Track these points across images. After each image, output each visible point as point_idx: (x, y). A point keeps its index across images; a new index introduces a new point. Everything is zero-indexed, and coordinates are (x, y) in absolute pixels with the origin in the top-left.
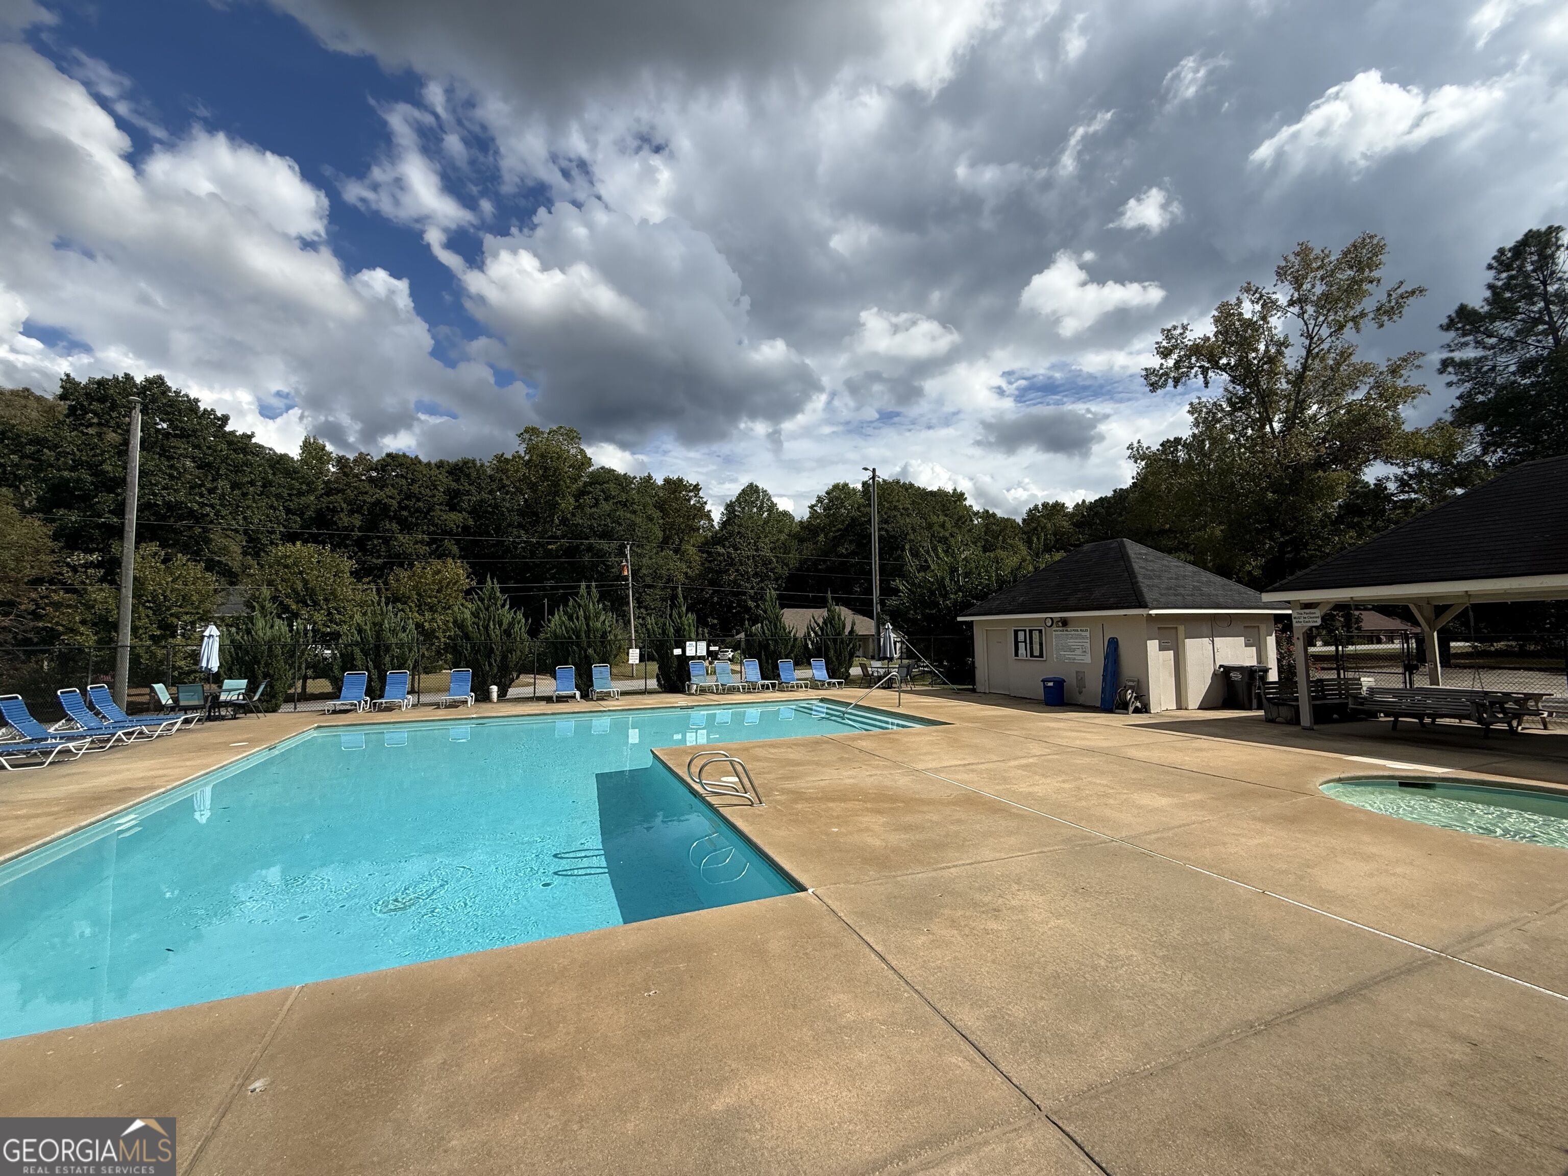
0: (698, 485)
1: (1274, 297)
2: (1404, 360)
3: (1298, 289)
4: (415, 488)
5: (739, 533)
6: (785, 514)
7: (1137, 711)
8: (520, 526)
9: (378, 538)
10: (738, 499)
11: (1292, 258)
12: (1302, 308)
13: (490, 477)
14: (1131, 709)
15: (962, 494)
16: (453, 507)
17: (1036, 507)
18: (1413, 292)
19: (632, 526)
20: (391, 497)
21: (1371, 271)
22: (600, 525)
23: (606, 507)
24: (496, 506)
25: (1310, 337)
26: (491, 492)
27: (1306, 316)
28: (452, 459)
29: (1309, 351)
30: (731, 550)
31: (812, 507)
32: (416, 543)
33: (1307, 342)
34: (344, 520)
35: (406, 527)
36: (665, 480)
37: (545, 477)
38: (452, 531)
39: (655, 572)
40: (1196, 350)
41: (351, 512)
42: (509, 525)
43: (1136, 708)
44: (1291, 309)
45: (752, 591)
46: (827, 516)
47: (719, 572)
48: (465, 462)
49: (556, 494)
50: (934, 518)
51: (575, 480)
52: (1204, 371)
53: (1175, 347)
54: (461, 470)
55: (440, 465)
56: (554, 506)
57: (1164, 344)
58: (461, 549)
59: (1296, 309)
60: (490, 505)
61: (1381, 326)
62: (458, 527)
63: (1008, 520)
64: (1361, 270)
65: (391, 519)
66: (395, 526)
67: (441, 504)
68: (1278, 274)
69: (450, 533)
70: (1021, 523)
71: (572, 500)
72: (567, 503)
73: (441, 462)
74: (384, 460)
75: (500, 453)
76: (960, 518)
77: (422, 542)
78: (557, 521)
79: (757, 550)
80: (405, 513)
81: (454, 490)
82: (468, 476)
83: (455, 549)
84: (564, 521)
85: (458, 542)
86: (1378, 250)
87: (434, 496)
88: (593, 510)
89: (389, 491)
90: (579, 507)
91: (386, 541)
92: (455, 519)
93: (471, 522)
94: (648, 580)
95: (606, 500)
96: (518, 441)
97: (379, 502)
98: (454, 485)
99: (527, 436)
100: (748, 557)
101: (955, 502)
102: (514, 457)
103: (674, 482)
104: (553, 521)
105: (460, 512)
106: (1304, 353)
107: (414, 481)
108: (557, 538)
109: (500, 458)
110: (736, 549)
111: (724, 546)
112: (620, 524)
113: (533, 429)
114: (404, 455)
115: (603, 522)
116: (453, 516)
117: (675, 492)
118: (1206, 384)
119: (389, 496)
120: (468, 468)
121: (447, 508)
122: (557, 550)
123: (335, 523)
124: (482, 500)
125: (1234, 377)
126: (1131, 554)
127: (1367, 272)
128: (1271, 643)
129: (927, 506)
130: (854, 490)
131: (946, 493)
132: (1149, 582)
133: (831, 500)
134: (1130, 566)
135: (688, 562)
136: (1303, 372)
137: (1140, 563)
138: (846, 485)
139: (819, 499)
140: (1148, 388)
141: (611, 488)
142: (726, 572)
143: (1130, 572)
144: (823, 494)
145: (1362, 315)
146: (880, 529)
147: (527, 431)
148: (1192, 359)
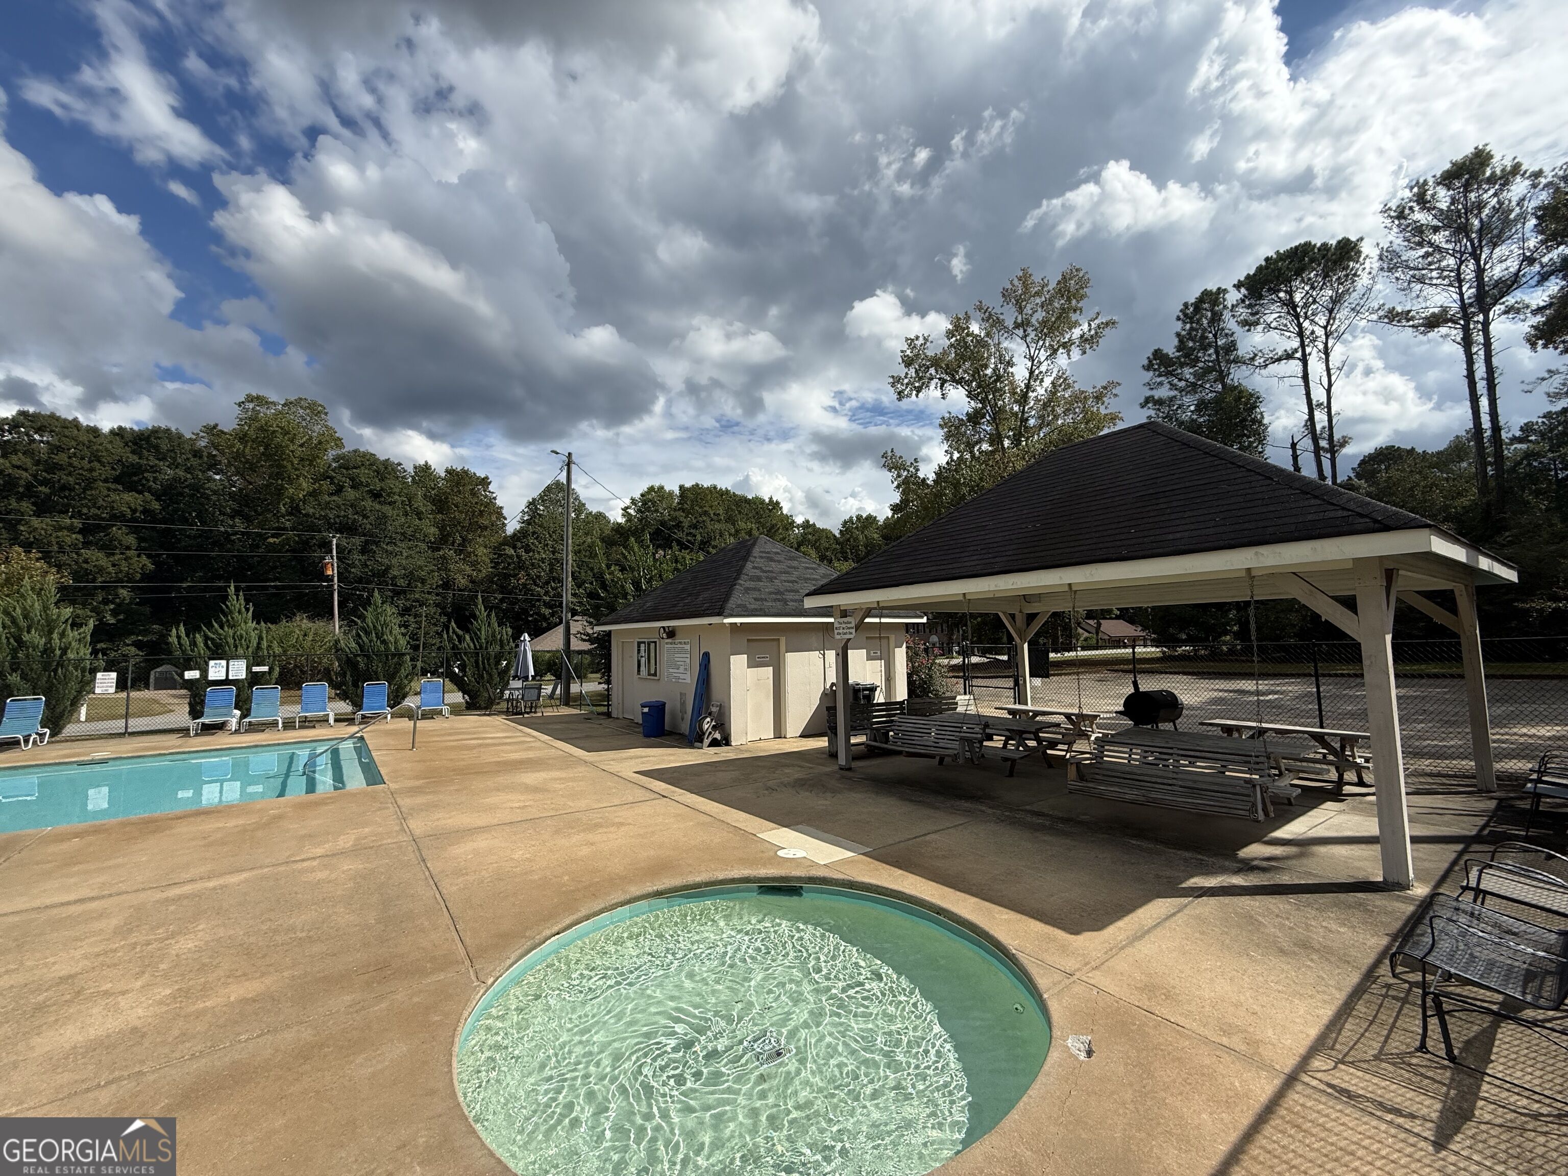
0: (487, 478)
1: (1001, 317)
2: (1105, 388)
3: (1021, 310)
5: (534, 533)
6: (600, 516)
7: (715, 743)
10: (541, 497)
11: (1016, 282)
12: (1025, 331)
13: (194, 453)
14: (707, 742)
15: (778, 503)
16: (127, 486)
17: (851, 518)
18: (1107, 324)
19: (382, 519)
20: (21, 468)
21: (1078, 302)
22: (338, 517)
23: (351, 495)
24: (198, 488)
25: (1032, 359)
26: (189, 470)
27: (1029, 339)
29: (1031, 372)
30: (522, 552)
31: (625, 509)
32: (59, 528)
33: (1029, 364)
35: (44, 508)
36: (447, 471)
37: (267, 455)
38: (124, 516)
39: (411, 573)
40: (936, 362)
43: (715, 740)
44: (1017, 331)
45: (547, 598)
46: (640, 520)
47: (507, 577)
49: (280, 476)
50: (742, 525)
52: (943, 382)
53: (917, 355)
54: (147, 439)
55: (117, 432)
56: (278, 492)
57: (908, 352)
58: (140, 540)
59: (1020, 332)
60: (187, 487)
61: (1084, 353)
62: (134, 511)
63: (823, 530)
64: (1069, 300)
67: (106, 481)
68: (1004, 295)
69: (121, 517)
70: (838, 535)
71: (305, 485)
72: (298, 489)
73: (118, 429)
75: (212, 424)
76: (773, 526)
77: (70, 529)
78: (283, 509)
79: (553, 553)
80: (44, 490)
81: (132, 465)
82: (157, 447)
83: (131, 540)
84: (295, 510)
85: (134, 530)
86: (1083, 283)
87: (96, 470)
88: (335, 498)
89: (19, 459)
90: (314, 494)
91: (11, 526)
92: (128, 500)
93: (156, 506)
94: (402, 582)
95: (352, 487)
96: (236, 411)
98: (134, 459)
99: (247, 405)
100: (542, 560)
101: (770, 511)
103: (457, 474)
104: (277, 509)
105: (140, 492)
106: (1027, 375)
108: (285, 529)
109: (211, 430)
110: (527, 552)
111: (514, 547)
112: (365, 517)
113: (258, 398)
114: (52, 416)
115: (343, 513)
116: (130, 497)
117: (458, 484)
118: (944, 396)
120: (160, 438)
121: (120, 487)
122: (282, 544)
124: (176, 479)
125: (970, 392)
126: (756, 551)
127: (1074, 302)
128: (900, 655)
129: (740, 512)
130: (671, 494)
131: (762, 502)
132: (751, 584)
133: (645, 503)
134: (743, 566)
135: (474, 564)
136: (1027, 392)
137: (760, 562)
138: (661, 488)
139: (633, 501)
140: (896, 396)
141: (364, 475)
142: (515, 576)
143: (739, 572)
144: (637, 496)
145: (1071, 342)
146: (687, 534)
147: (250, 399)
148: (932, 371)
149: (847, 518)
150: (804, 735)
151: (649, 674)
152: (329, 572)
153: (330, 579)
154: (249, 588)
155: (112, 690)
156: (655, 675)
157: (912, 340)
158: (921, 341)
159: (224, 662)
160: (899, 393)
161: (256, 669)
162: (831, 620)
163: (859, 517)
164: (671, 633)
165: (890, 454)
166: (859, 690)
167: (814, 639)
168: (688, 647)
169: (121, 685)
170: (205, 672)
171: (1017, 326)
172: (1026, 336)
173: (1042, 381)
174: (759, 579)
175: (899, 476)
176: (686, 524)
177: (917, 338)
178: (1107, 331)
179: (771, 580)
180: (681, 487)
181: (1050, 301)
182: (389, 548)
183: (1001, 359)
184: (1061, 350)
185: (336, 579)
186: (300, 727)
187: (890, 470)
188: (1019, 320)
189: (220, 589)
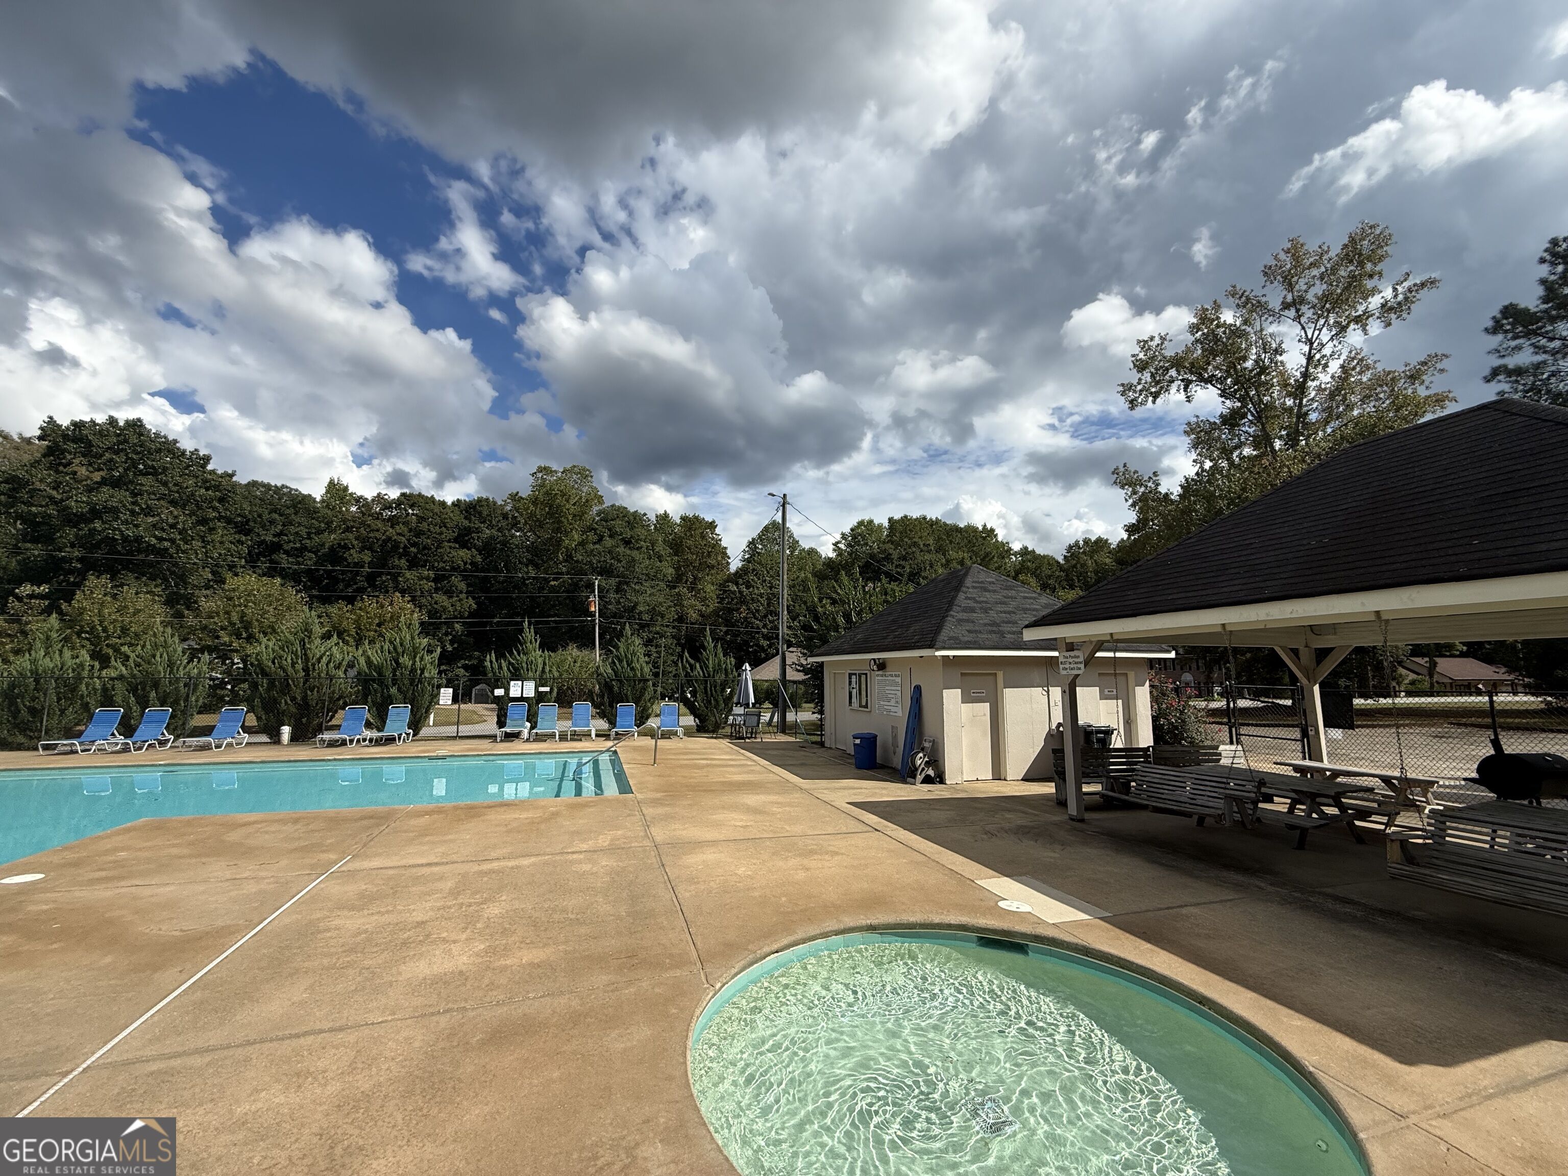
0: (714, 522)
1: (1263, 299)
2: (1424, 363)
3: (1290, 287)
4: (424, 526)
5: (754, 570)
6: (812, 552)
7: (928, 780)
9: (388, 574)
10: (760, 537)
11: (1282, 256)
12: (1298, 311)
13: (503, 515)
14: (920, 778)
15: (992, 530)
16: (464, 545)
17: (1077, 542)
18: (1423, 285)
19: (632, 562)
20: (401, 535)
21: (1375, 264)
22: (600, 562)
23: (608, 542)
24: (504, 543)
25: (1310, 342)
26: (502, 529)
27: (1303, 320)
28: (468, 498)
29: (1310, 358)
30: (743, 588)
31: (835, 544)
32: (421, 578)
33: (1306, 348)
34: (354, 555)
35: (413, 564)
36: (682, 518)
37: (550, 514)
38: (459, 567)
39: (654, 609)
40: (1177, 362)
41: (362, 549)
42: (518, 562)
43: (928, 776)
44: (1286, 313)
45: (765, 631)
46: (850, 554)
47: (730, 611)
48: (479, 501)
49: (559, 530)
50: (952, 554)
52: (1187, 384)
53: (1153, 358)
54: (474, 507)
55: (456, 504)
56: (559, 543)
57: (1141, 356)
58: (468, 585)
59: (1292, 313)
60: (498, 543)
61: (1389, 324)
62: (465, 563)
63: (1044, 557)
64: (1361, 264)
65: (400, 556)
66: (403, 563)
67: (449, 541)
68: (1265, 274)
69: (457, 569)
70: (1062, 562)
71: (576, 537)
72: (571, 540)
73: (458, 501)
74: (398, 499)
75: (515, 492)
76: (987, 555)
77: (428, 578)
78: (561, 558)
79: (771, 588)
80: (413, 549)
81: (465, 528)
82: (480, 513)
83: (463, 586)
84: (569, 558)
85: (465, 578)
86: (1382, 240)
87: (441, 533)
88: (597, 546)
89: (400, 528)
91: (395, 578)
92: (462, 556)
93: (479, 559)
94: (646, 617)
95: (611, 536)
96: (531, 480)
97: (389, 539)
98: (466, 523)
99: (538, 475)
100: (761, 595)
101: (984, 538)
102: (527, 495)
103: (690, 520)
104: (557, 557)
105: (469, 549)
106: (1304, 362)
107: (422, 519)
108: (562, 573)
109: (514, 497)
110: (748, 587)
111: (737, 584)
112: (619, 561)
113: (545, 468)
114: (419, 495)
115: (603, 559)
116: (463, 553)
117: (690, 529)
118: (1189, 399)
119: (399, 533)
120: (482, 506)
121: (457, 546)
122: (560, 586)
123: (346, 559)
124: (492, 537)
125: (1223, 391)
126: (968, 582)
127: (1369, 266)
128: (1143, 695)
129: (951, 542)
130: (880, 526)
131: (975, 529)
132: (965, 616)
133: (854, 537)
134: (956, 597)
135: (704, 600)
136: (1305, 382)
137: (973, 593)
138: (871, 522)
139: (844, 536)
140: (1127, 405)
141: (618, 525)
142: (738, 610)
143: (951, 604)
144: (847, 530)
145: (1367, 315)
146: (897, 566)
147: (540, 469)
148: (1173, 372)
149: (1072, 542)
150: (1026, 779)
151: (861, 706)
152: (593, 609)
153: (592, 615)
154: (537, 623)
155: (450, 702)
156: (866, 707)
157: (1146, 342)
158: (1157, 341)
159: (520, 683)
160: (1131, 402)
161: (541, 689)
162: (1056, 654)
163: (1087, 541)
164: (882, 666)
165: (1122, 469)
166: (1091, 732)
167: (1037, 674)
168: (898, 680)
169: (455, 700)
170: (507, 691)
171: (1286, 306)
172: (1299, 317)
173: (1326, 366)
174: (973, 610)
175: (1134, 492)
176: (895, 555)
177: (1152, 338)
178: (1423, 293)
179: (986, 611)
180: (891, 520)
181: (1334, 270)
182: (637, 587)
183: (1265, 348)
184: (1352, 326)
185: (597, 614)
186: (572, 740)
187: (1122, 487)
188: (1289, 298)
189: (517, 623)
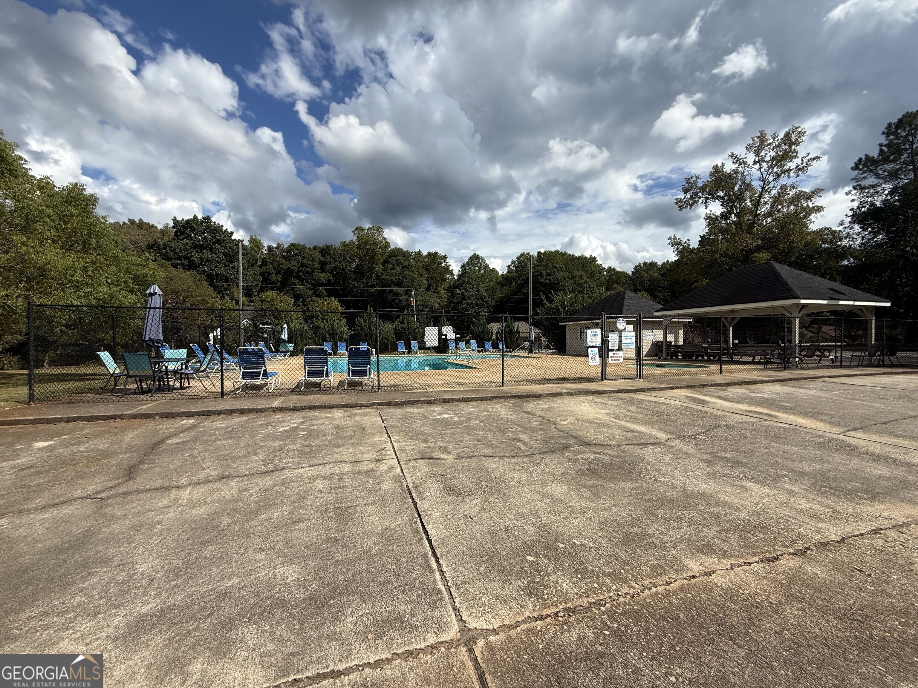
0: (445, 256)
1: (745, 160)
2: (813, 192)
3: (758, 155)
4: (305, 261)
6: (494, 270)
8: (355, 279)
10: (467, 263)
11: (756, 139)
12: (760, 165)
13: (340, 254)
15: (595, 258)
16: (323, 270)
17: (640, 265)
18: (814, 159)
19: (412, 279)
20: (294, 266)
21: (796, 146)
23: (398, 269)
24: (343, 269)
25: (764, 181)
26: (340, 262)
27: (762, 170)
28: (321, 245)
29: (763, 188)
30: (464, 292)
31: (509, 266)
32: (307, 289)
33: (762, 183)
34: (273, 277)
35: (301, 282)
36: (428, 254)
37: (367, 254)
38: (323, 282)
40: (703, 189)
41: (276, 274)
42: (349, 279)
44: (755, 166)
46: (517, 272)
47: (457, 304)
48: (328, 247)
49: (373, 263)
50: (576, 273)
51: (382, 255)
52: (707, 199)
53: (692, 187)
54: (325, 250)
55: (315, 248)
56: (371, 269)
57: (686, 185)
58: (327, 292)
59: (757, 166)
60: (340, 269)
61: (798, 176)
62: (325, 281)
65: (294, 277)
66: (296, 281)
67: (317, 269)
68: (748, 148)
69: (322, 284)
70: (630, 274)
71: (381, 266)
72: (379, 268)
73: (315, 246)
74: (289, 247)
75: (344, 241)
76: (592, 272)
77: (309, 289)
78: (374, 277)
79: (478, 291)
80: (301, 274)
81: (323, 261)
82: (328, 254)
84: (378, 277)
86: (800, 135)
87: (314, 265)
88: (393, 271)
89: (293, 262)
90: (385, 270)
91: (292, 288)
92: (324, 277)
95: (398, 265)
96: (353, 235)
97: (289, 268)
98: (323, 259)
99: (356, 232)
100: (473, 295)
101: (590, 263)
102: (350, 243)
103: (433, 254)
104: (372, 277)
105: (326, 273)
106: (761, 190)
107: (304, 258)
108: (374, 286)
109: (344, 243)
110: (466, 291)
111: (460, 289)
113: (360, 228)
114: (299, 245)
115: (398, 278)
116: (323, 275)
117: (433, 259)
118: (707, 207)
119: (293, 265)
120: (329, 249)
121: (320, 271)
122: (375, 292)
123: (270, 279)
124: (336, 266)
125: (723, 203)
126: (626, 297)
127: (793, 147)
128: (681, 333)
129: (573, 265)
130: (533, 256)
131: (585, 258)
133: (519, 263)
134: (623, 302)
135: (441, 298)
136: (760, 199)
137: (629, 301)
138: (528, 254)
139: (513, 262)
140: (678, 209)
141: (401, 258)
142: (461, 303)
143: (622, 305)
144: (515, 259)
145: (789, 170)
146: (546, 279)
147: (357, 229)
148: (700, 194)
149: (637, 264)
152: (412, 304)
157: (689, 179)
158: (694, 179)
160: (680, 207)
163: (645, 264)
165: (673, 237)
171: (755, 163)
172: (760, 168)
173: (770, 192)
174: (629, 306)
175: (677, 248)
176: (544, 273)
177: (692, 177)
178: (814, 163)
179: (633, 306)
180: (539, 253)
181: (779, 146)
183: (743, 182)
184: (783, 175)
185: (414, 307)
187: (672, 246)
188: (757, 159)
